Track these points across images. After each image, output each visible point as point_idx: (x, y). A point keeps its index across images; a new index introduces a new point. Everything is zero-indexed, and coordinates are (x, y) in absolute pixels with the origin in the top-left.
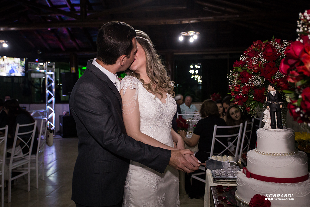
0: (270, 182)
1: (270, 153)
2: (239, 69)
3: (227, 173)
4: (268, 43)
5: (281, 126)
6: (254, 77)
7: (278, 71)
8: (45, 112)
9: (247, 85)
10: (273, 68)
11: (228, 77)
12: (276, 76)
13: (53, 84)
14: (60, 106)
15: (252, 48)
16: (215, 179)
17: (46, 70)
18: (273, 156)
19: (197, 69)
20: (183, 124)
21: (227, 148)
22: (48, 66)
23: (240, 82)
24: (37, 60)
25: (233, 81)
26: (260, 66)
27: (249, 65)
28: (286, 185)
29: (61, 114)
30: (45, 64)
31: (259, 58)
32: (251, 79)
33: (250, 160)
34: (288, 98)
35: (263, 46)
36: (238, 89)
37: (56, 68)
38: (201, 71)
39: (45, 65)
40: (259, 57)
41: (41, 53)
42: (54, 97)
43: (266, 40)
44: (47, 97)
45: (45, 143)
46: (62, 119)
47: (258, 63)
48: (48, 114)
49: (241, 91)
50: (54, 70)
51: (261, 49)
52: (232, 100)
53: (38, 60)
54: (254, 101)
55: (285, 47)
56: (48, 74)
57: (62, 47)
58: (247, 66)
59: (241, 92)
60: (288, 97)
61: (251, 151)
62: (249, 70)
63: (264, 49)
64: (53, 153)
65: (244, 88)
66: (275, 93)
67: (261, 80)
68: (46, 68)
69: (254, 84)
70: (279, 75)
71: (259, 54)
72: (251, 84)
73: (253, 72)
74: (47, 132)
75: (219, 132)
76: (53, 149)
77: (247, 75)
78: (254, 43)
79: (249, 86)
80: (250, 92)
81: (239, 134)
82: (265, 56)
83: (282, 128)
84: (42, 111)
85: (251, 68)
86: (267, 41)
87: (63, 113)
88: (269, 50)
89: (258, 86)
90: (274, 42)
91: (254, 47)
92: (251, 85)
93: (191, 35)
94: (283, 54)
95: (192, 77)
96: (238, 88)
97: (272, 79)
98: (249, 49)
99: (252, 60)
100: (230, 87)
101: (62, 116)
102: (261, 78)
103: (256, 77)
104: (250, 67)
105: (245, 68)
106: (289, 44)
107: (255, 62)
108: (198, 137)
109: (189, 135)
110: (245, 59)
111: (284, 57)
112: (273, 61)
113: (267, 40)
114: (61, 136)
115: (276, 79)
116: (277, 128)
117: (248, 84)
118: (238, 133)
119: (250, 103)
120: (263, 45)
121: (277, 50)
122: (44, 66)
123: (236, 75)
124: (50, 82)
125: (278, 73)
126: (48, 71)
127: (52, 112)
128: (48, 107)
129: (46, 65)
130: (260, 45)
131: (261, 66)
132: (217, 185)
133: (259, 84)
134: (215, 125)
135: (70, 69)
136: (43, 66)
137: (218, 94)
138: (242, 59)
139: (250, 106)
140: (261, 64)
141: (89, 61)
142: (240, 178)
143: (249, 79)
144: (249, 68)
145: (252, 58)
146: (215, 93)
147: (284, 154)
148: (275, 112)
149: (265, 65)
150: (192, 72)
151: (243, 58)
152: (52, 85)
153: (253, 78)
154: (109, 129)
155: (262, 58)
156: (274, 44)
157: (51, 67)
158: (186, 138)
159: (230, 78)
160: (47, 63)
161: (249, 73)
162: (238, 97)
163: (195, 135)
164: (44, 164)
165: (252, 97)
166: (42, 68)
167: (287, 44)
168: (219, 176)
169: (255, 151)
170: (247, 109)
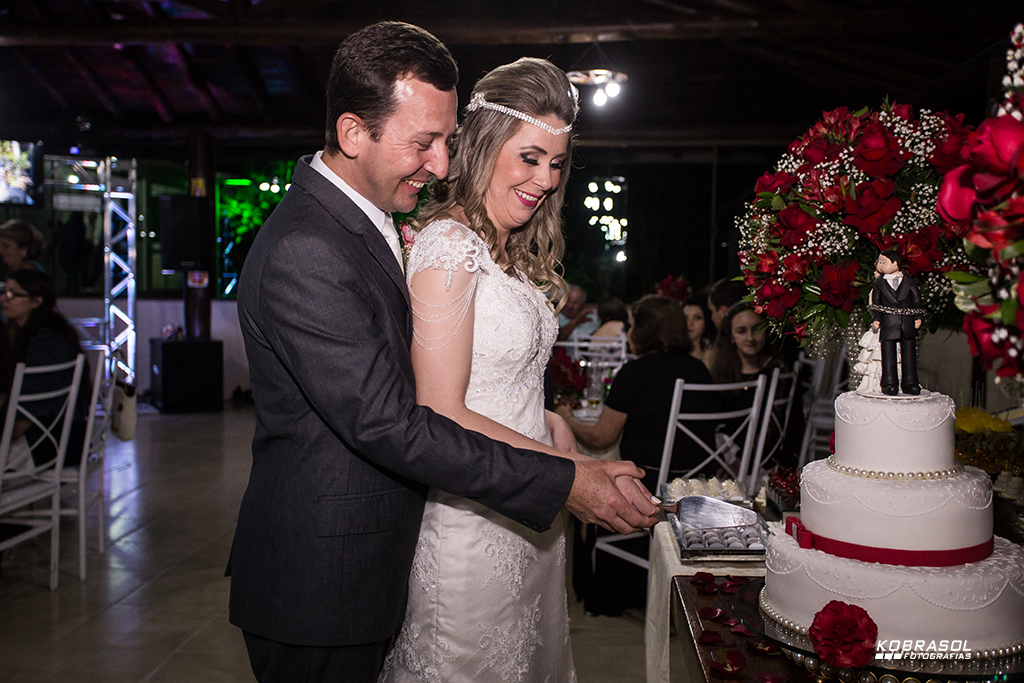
0: (874, 562)
1: (877, 472)
2: (776, 202)
3: (726, 535)
4: (868, 118)
5: (913, 385)
6: (825, 226)
7: (900, 210)
8: (101, 327)
9: (800, 252)
10: (886, 199)
11: (739, 225)
12: (894, 227)
13: (130, 233)
14: (153, 307)
15: (816, 132)
16: (688, 554)
17: (105, 184)
18: (887, 481)
19: (611, 195)
20: (570, 373)
21: (714, 455)
22: (114, 173)
23: (777, 241)
24: (74, 150)
25: (753, 238)
26: (844, 193)
27: (810, 188)
28: (928, 572)
29: (156, 335)
30: (102, 164)
31: (842, 166)
32: (813, 232)
33: (812, 493)
34: (962, 297)
35: (855, 127)
36: (770, 266)
37: (139, 178)
38: (626, 201)
39: (102, 168)
40: (841, 161)
41: (88, 126)
42: (131, 275)
43: (863, 107)
44: (108, 275)
45: (109, 430)
46: (160, 352)
47: (837, 182)
48: (112, 333)
49: (779, 273)
50: (134, 186)
51: (847, 136)
52: (746, 299)
53: (80, 149)
54: (823, 303)
55: (927, 133)
56: (112, 199)
57: (161, 110)
58: (800, 190)
59: (781, 276)
60: (962, 293)
61: (815, 466)
62: (808, 205)
63: (857, 138)
64: (129, 465)
65: (789, 263)
66: (900, 280)
67: (844, 237)
68: (105, 178)
69: (821, 251)
70: (904, 224)
71: (842, 151)
72: (814, 249)
73: (820, 209)
74: (116, 393)
75: (690, 402)
76: (128, 451)
77: (801, 221)
78: (826, 115)
79: (805, 256)
80: (810, 274)
81: (754, 411)
82: (860, 161)
83: (918, 393)
84: (93, 321)
85: (814, 198)
86: (865, 110)
87: (164, 330)
88: (875, 142)
89: (834, 256)
90: (889, 115)
91: (824, 130)
92: (815, 253)
93: (597, 81)
94: (920, 156)
95: (593, 221)
96: (769, 262)
97: (880, 234)
98: (809, 135)
99: (819, 172)
100: (744, 257)
101: (158, 340)
102: (845, 232)
103: (829, 226)
104: (811, 195)
105: (796, 196)
106: (938, 122)
107: (827, 178)
108: (620, 417)
109: (590, 412)
110: (796, 166)
111: (922, 165)
112: (887, 177)
113: (867, 108)
114: (156, 407)
115: (893, 234)
116: (901, 391)
117: (803, 250)
118: (751, 406)
119: (808, 310)
120: (855, 123)
121: (899, 141)
122: (100, 170)
123: (764, 218)
124: (119, 224)
125: (900, 217)
126: (114, 189)
127: (126, 326)
128: (114, 310)
129: (105, 169)
130: (844, 123)
131: (848, 191)
132: (692, 571)
133: (839, 251)
134: (679, 382)
135: (186, 184)
136: (94, 170)
137: (680, 279)
138: (784, 166)
139: (806, 321)
140: (848, 185)
141: (302, 158)
142: (779, 549)
143: (808, 232)
144: (807, 198)
145: (818, 166)
146: (670, 277)
147: (922, 475)
148: (897, 340)
149: (860, 190)
150: (592, 203)
151: (788, 165)
152: (126, 238)
153: (820, 231)
154: (378, 392)
155: (850, 168)
156: (890, 121)
157: (124, 175)
158: (572, 419)
159: (746, 228)
160: (108, 161)
161: (808, 214)
162: (768, 291)
163: (610, 411)
164: (105, 500)
165: (814, 290)
166: (90, 176)
167: (931, 122)
168: (700, 542)
169: (829, 463)
170: (797, 331)
